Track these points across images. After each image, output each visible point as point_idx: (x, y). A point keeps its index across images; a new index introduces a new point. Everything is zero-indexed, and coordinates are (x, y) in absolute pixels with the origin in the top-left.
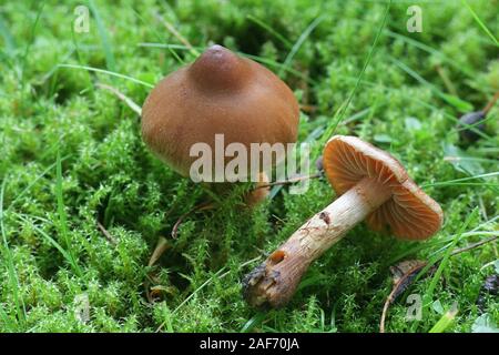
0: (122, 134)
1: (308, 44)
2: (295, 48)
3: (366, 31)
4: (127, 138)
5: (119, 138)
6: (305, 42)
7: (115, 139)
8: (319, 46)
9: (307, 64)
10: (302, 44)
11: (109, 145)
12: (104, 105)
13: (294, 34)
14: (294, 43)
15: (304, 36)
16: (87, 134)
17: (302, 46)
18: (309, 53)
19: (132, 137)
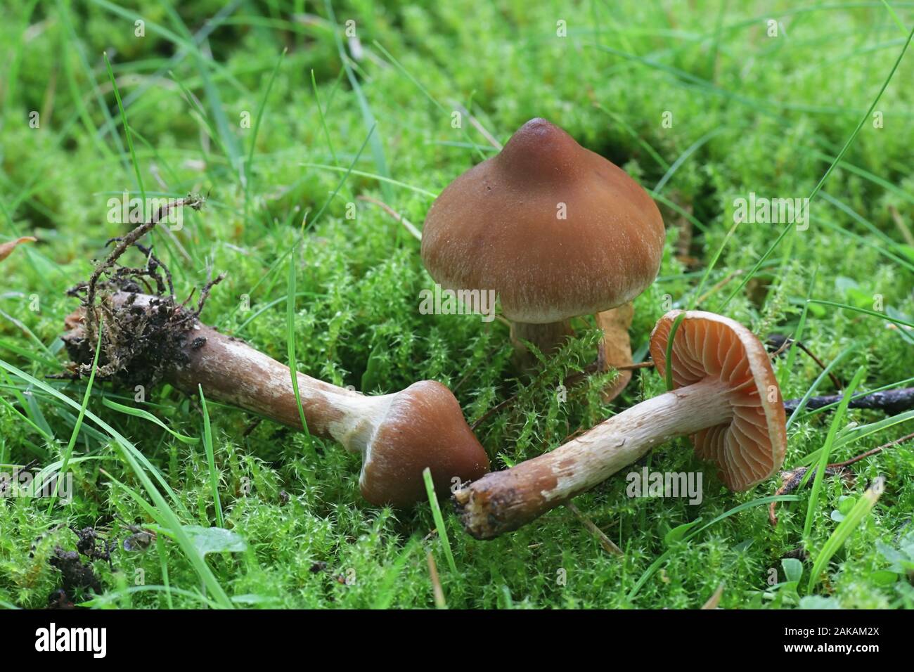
0: (394, 265)
1: (692, 166)
2: (671, 171)
3: (784, 153)
4: (403, 274)
5: (388, 272)
6: (686, 162)
7: (382, 274)
8: (709, 169)
9: (690, 197)
10: (683, 165)
11: (372, 281)
12: (371, 229)
13: (673, 150)
14: (671, 164)
15: (686, 155)
16: (342, 265)
17: (681, 169)
18: (695, 180)
19: (410, 273)
